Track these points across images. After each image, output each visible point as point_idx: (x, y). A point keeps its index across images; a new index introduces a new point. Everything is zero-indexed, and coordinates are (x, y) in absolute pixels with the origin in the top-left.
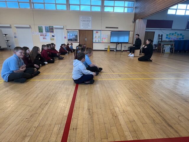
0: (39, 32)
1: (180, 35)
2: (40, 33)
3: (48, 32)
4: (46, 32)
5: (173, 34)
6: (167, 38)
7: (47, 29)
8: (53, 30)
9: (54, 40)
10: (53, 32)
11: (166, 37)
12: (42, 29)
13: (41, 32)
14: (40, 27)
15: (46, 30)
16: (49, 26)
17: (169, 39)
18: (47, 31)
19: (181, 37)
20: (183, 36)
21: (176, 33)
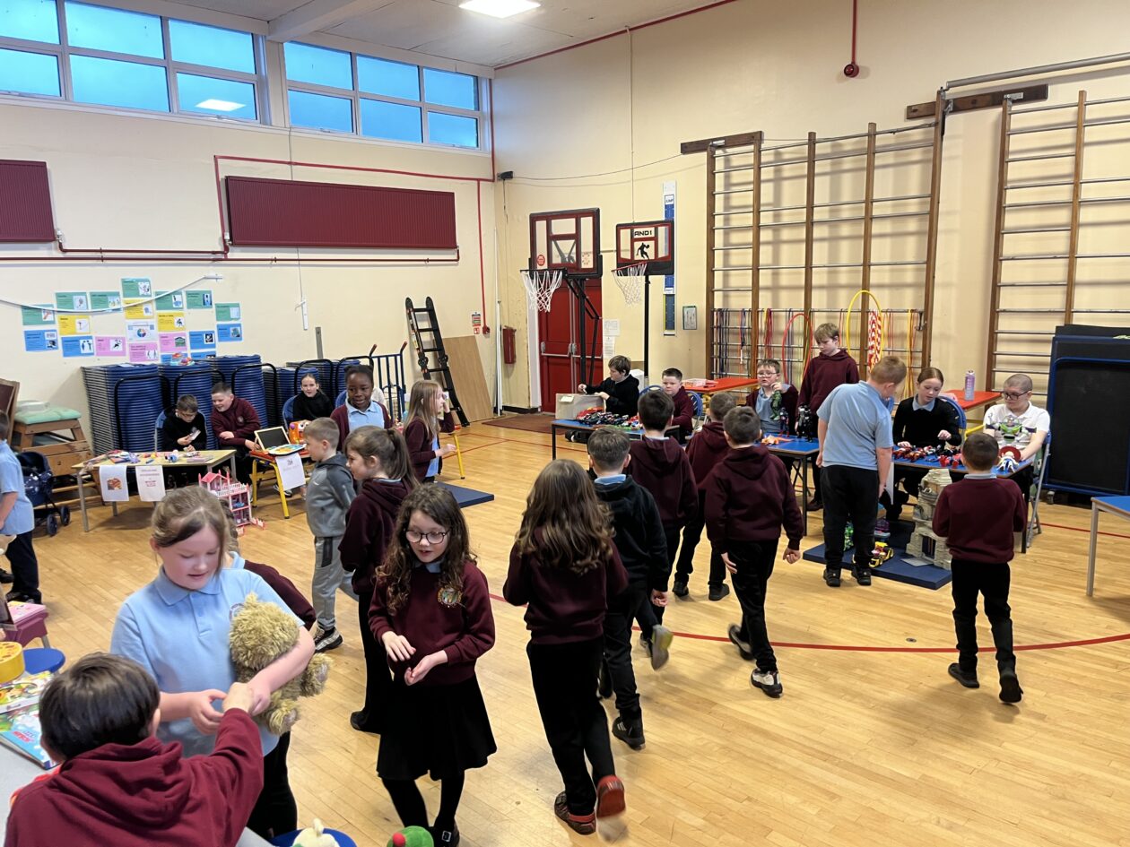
1: (191, 305)
5: (100, 299)
6: (34, 341)
11: (28, 335)
17: (72, 347)
19: (205, 320)
20: (223, 310)
21: (130, 287)
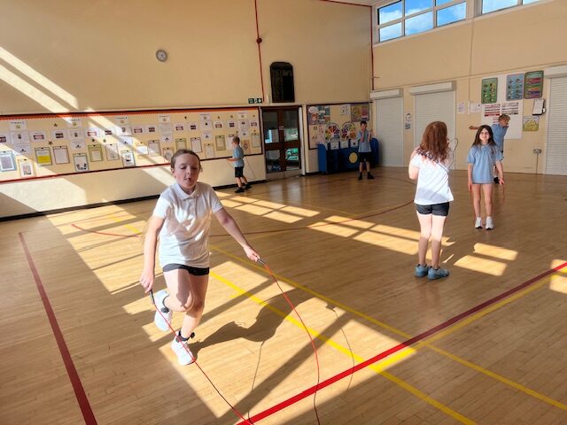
0: (483, 102)
2: (483, 106)
3: (517, 97)
4: (508, 98)
7: (513, 84)
8: (539, 89)
9: (537, 129)
10: (537, 94)
12: (496, 90)
13: (490, 101)
14: (488, 83)
15: (508, 93)
16: (527, 74)
18: (514, 94)
